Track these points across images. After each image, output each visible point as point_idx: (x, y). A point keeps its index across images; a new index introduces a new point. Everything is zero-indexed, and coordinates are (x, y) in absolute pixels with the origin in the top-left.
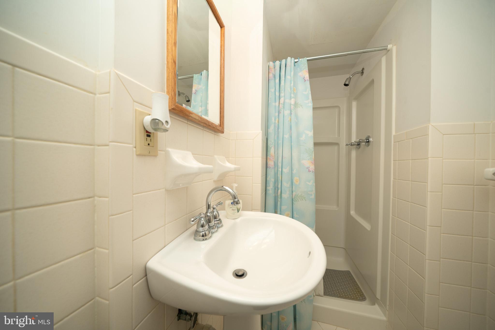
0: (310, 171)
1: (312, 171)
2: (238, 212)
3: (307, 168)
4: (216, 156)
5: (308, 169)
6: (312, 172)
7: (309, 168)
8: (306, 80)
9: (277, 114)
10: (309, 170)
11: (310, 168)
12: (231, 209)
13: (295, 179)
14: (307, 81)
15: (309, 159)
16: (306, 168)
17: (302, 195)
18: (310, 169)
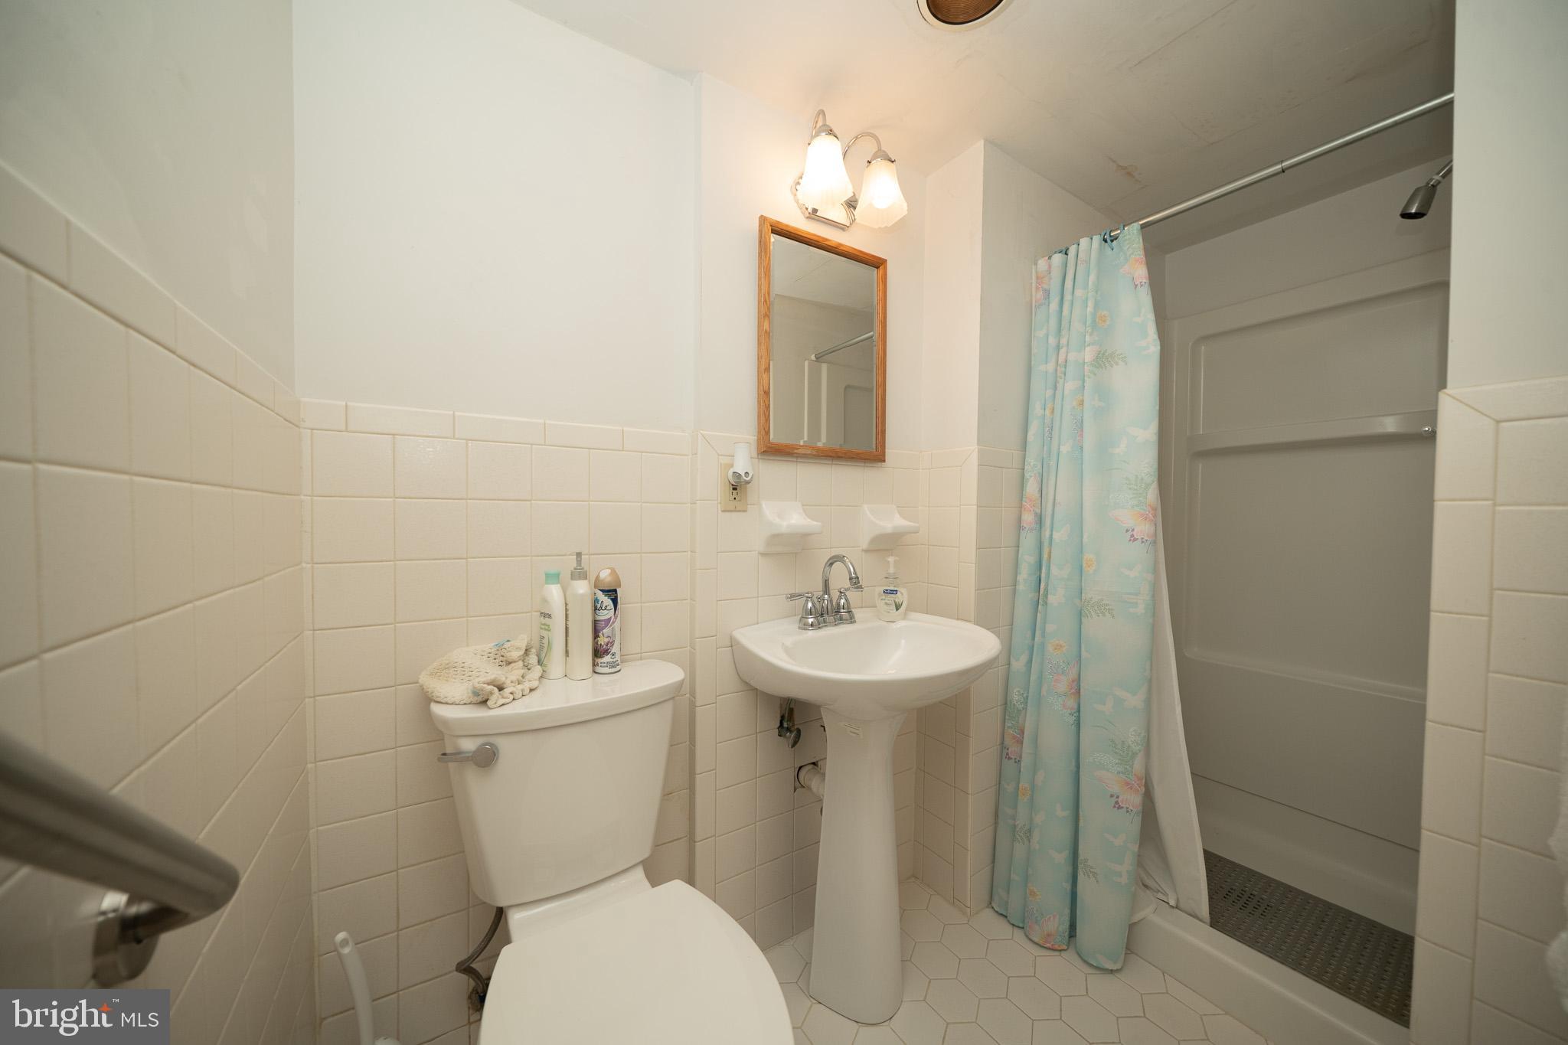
0: (1135, 540)
1: (1142, 538)
2: (897, 609)
3: (1127, 531)
4: (865, 507)
5: (1130, 533)
6: (1143, 542)
7: (1133, 530)
8: (1136, 286)
9: (1049, 392)
10: (1132, 536)
11: (1136, 530)
12: (884, 601)
13: (1088, 556)
14: (1139, 286)
15: (1133, 507)
16: (1125, 531)
17: (1103, 602)
18: (1135, 533)
